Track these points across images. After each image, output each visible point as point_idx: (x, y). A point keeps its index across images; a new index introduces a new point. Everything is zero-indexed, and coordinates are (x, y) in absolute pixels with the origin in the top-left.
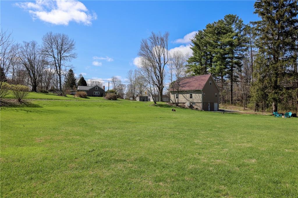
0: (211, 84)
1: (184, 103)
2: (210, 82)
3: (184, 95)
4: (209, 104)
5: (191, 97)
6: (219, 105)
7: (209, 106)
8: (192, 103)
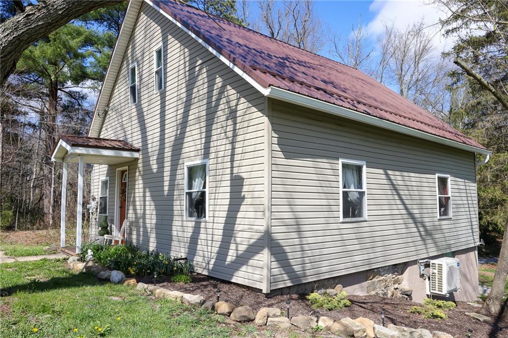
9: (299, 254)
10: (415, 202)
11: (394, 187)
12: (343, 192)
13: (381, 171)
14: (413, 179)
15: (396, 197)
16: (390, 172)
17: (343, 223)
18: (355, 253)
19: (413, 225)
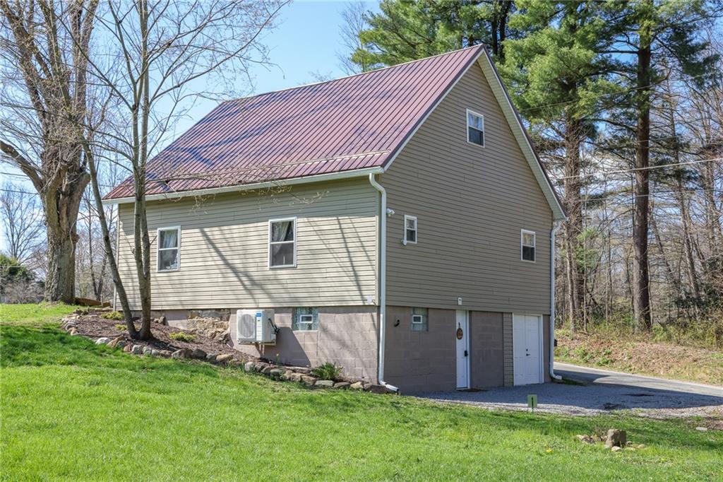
0: (477, 137)
1: (223, 314)
2: (473, 117)
3: (214, 233)
4: (461, 320)
5: (282, 255)
6: (557, 333)
7: (462, 345)
8: (294, 311)
9: (132, 292)
10: (237, 253)
11: (210, 242)
12: (159, 251)
13: (197, 230)
14: (235, 231)
15: (212, 250)
16: (206, 230)
17: (159, 273)
18: (170, 295)
19: (232, 275)
